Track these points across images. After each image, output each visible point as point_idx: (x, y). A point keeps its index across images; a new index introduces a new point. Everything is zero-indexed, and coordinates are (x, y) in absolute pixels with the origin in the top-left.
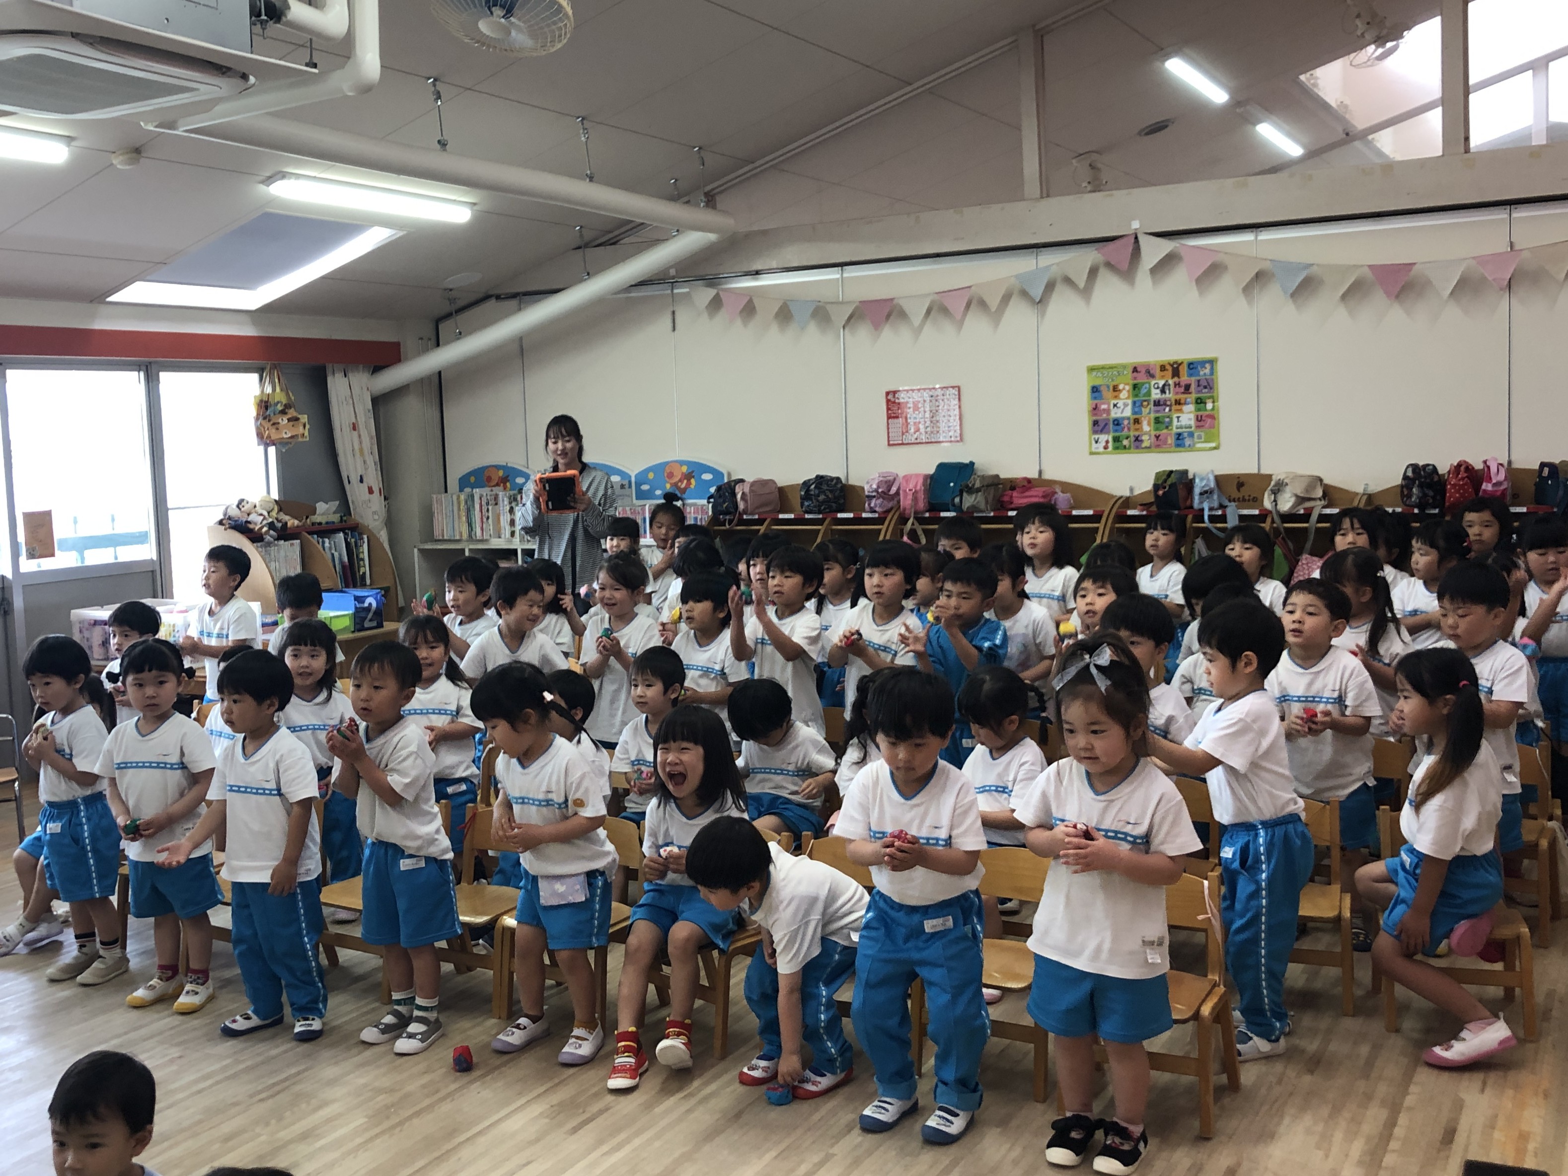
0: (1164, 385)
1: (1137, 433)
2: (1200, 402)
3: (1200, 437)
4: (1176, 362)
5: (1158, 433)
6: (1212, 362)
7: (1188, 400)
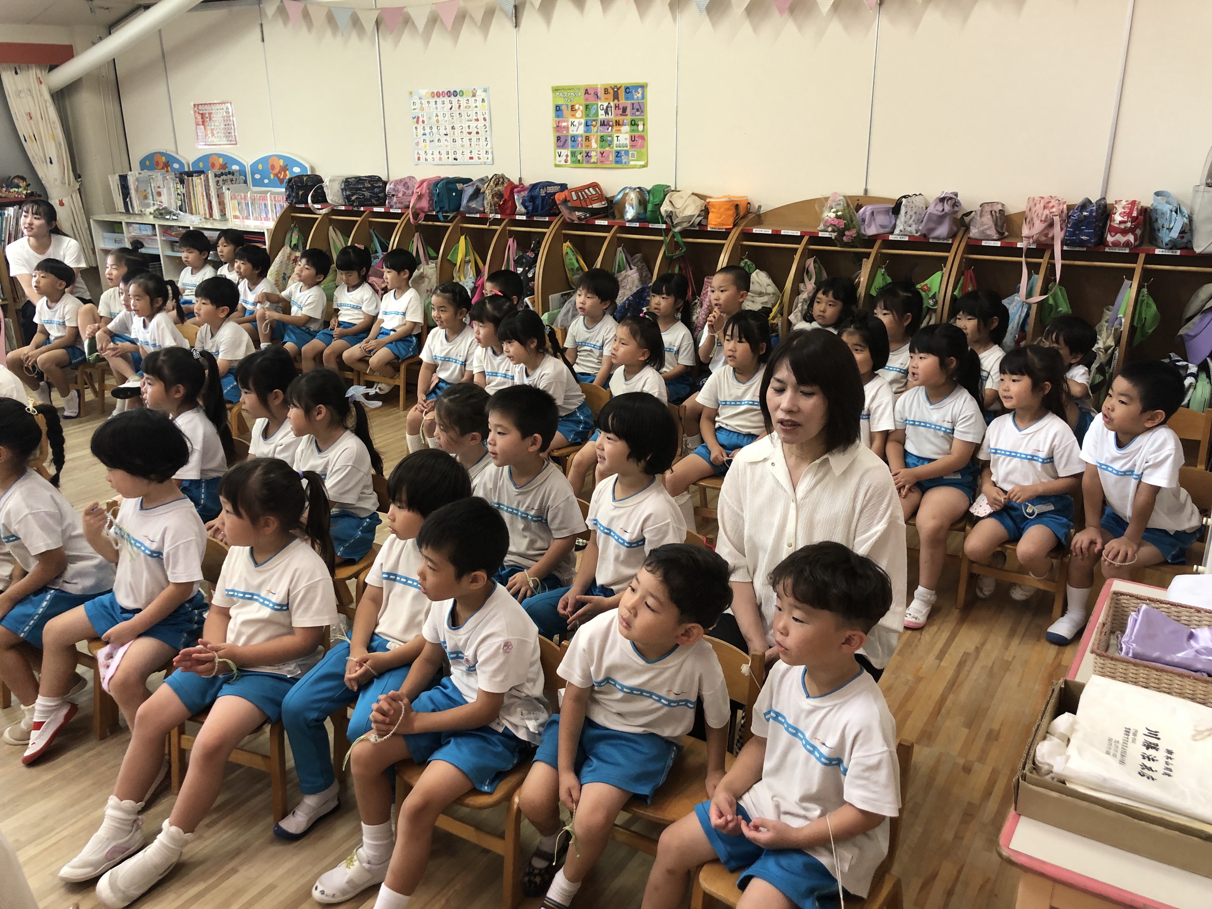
0: (607, 107)
1: (587, 150)
2: (634, 123)
3: (633, 155)
5: (602, 150)
6: (643, 87)
7: (625, 121)
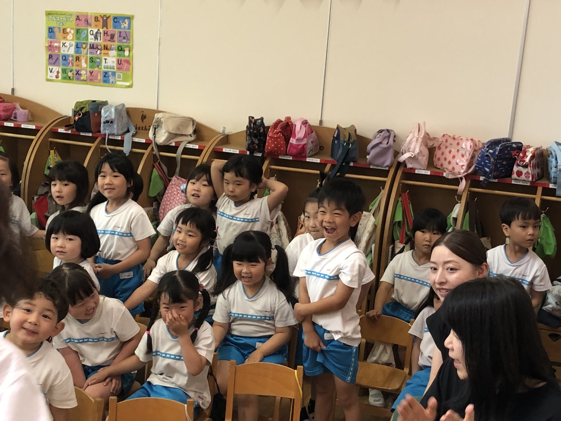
0: (97, 33)
1: (78, 68)
2: (120, 49)
3: (119, 77)
4: (105, 16)
5: (91, 70)
6: (130, 18)
7: (113, 47)
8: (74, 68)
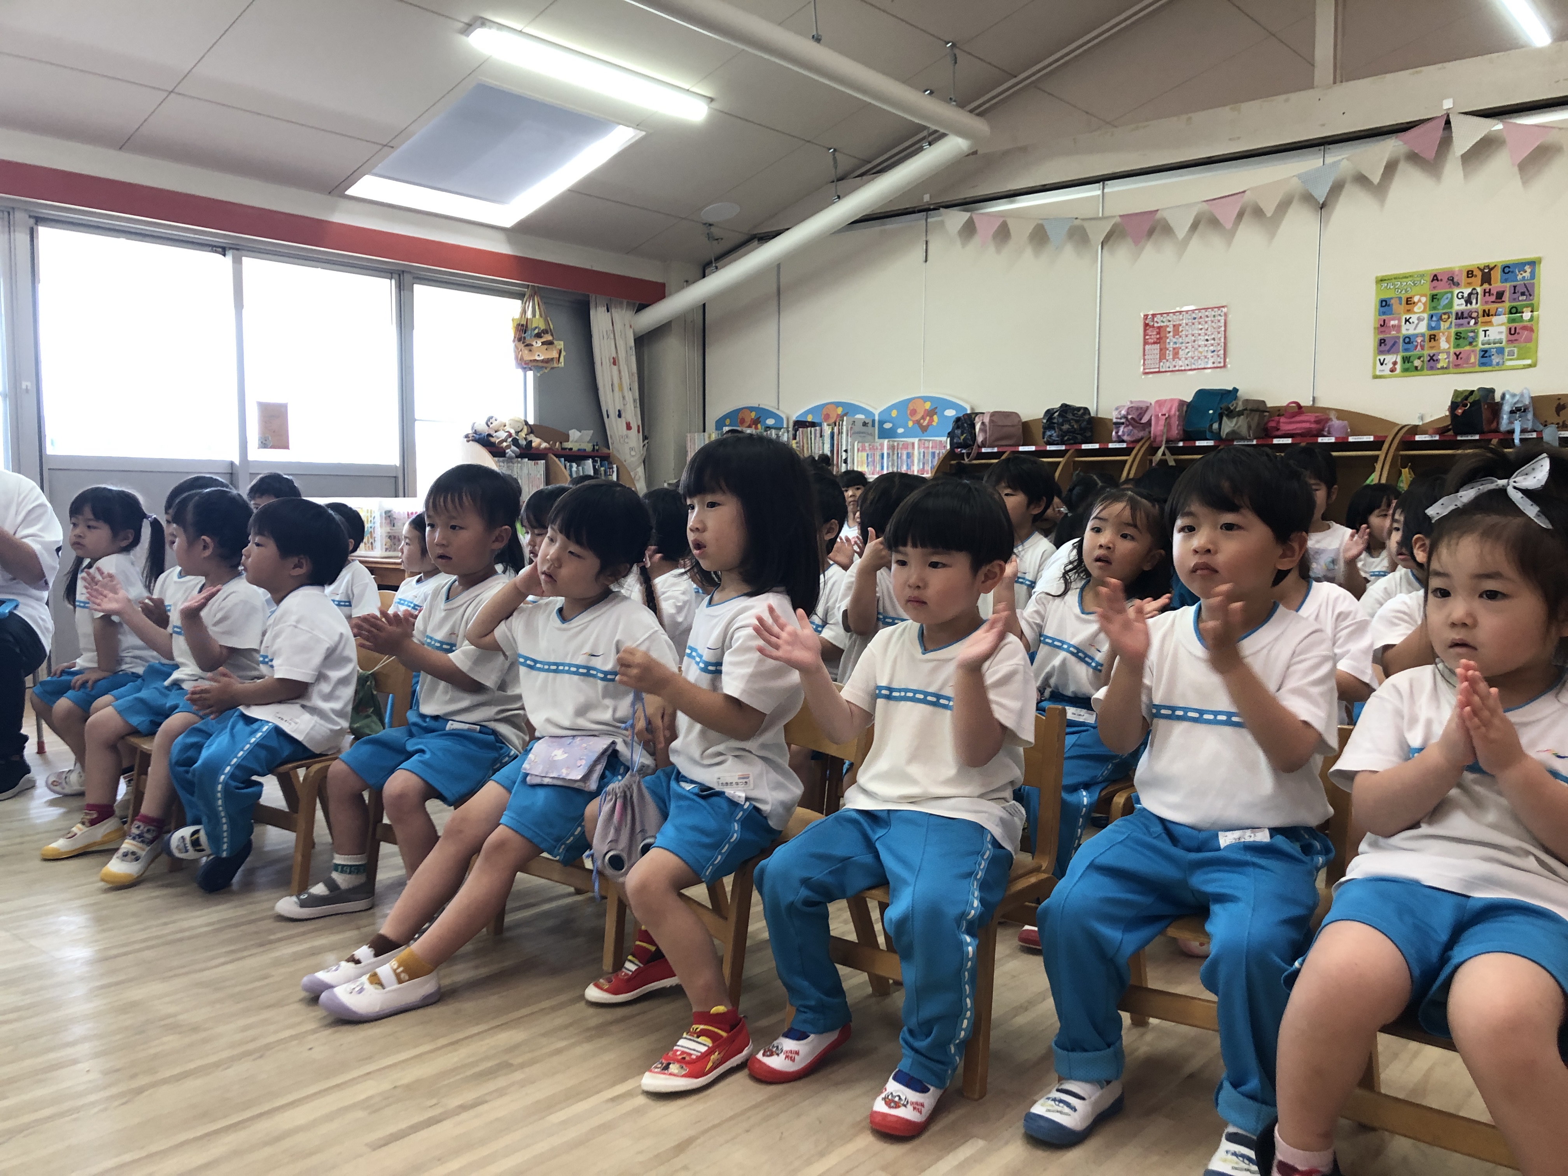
0: (1470, 294)
1: (1432, 352)
2: (1515, 311)
3: (1511, 353)
4: (1486, 267)
5: (1458, 350)
6: (1533, 263)
7: (1500, 310)
8: (1426, 352)
